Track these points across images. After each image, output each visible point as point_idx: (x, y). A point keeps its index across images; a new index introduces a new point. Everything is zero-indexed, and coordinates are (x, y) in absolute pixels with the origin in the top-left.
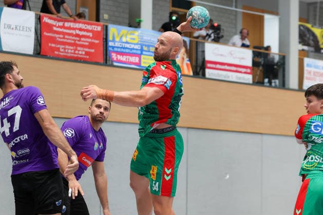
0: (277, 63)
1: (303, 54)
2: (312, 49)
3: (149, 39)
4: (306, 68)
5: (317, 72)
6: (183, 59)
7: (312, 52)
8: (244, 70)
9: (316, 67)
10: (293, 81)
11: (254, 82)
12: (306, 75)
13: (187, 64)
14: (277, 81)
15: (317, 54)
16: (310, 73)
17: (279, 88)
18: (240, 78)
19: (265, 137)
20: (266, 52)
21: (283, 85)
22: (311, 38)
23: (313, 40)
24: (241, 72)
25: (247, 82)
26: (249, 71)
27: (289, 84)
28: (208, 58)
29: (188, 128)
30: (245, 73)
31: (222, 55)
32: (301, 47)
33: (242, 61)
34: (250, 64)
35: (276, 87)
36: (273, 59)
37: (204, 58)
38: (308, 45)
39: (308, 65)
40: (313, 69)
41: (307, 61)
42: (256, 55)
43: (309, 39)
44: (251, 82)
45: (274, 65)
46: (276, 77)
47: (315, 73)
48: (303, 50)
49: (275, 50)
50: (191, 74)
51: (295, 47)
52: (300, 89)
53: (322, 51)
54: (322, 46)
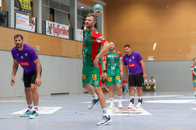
0: (5, 15)
2: (18, 9)
4: (17, 18)
5: (22, 20)
9: (21, 18)
12: (17, 21)
17: (6, 27)
21: (8, 26)
27: (10, 26)
40: (19, 19)
47: (20, 20)
51: (13, 8)
52: (15, 28)
53: (23, 10)
54: (22, 8)
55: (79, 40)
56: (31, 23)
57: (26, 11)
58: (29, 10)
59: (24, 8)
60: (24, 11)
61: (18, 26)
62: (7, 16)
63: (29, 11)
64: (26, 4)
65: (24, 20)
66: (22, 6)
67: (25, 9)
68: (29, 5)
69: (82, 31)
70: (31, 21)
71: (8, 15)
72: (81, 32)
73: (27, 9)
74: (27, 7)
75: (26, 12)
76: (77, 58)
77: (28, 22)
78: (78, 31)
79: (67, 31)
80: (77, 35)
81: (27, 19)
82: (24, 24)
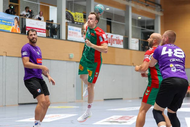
0: (57, 28)
2: (71, 22)
3: (1, 16)
4: (69, 30)
5: (73, 32)
6: (16, 26)
7: (71, 23)
8: (42, 31)
9: (73, 30)
10: (63, 36)
11: (47, 36)
12: (68, 33)
13: (18, 28)
14: (56, 36)
15: (73, 24)
16: (70, 32)
17: (57, 39)
18: (41, 35)
19: (52, 61)
20: (52, 23)
21: (59, 38)
22: (71, 17)
23: (71, 18)
24: (41, 32)
25: (44, 36)
26: (45, 31)
27: (62, 37)
28: (27, 26)
29: (19, 57)
30: (43, 32)
31: (33, 24)
32: (66, 21)
33: (42, 27)
34: (45, 28)
35: (56, 38)
36: (55, 26)
37: (25, 26)
38: (69, 20)
39: (69, 29)
40: (72, 31)
41: (69, 27)
42: (47, 24)
43: (70, 17)
44: (46, 36)
45: (55, 29)
48: (67, 22)
49: (55, 22)
50: (20, 33)
51: (64, 21)
52: (66, 40)
53: (76, 23)
54: (75, 21)
55: (134, 49)
56: (83, 34)
57: (79, 23)
58: (82, 23)
59: (77, 21)
60: (77, 24)
61: (69, 38)
62: (58, 28)
63: (82, 24)
64: (79, 17)
65: (76, 32)
66: (74, 19)
67: (77, 22)
68: (81, 18)
70: (83, 33)
71: (59, 28)
72: (136, 41)
73: (80, 21)
74: (80, 20)
75: (79, 24)
76: (131, 66)
77: (80, 34)
78: (133, 41)
79: (121, 41)
80: (132, 44)
81: (79, 31)
82: (76, 36)
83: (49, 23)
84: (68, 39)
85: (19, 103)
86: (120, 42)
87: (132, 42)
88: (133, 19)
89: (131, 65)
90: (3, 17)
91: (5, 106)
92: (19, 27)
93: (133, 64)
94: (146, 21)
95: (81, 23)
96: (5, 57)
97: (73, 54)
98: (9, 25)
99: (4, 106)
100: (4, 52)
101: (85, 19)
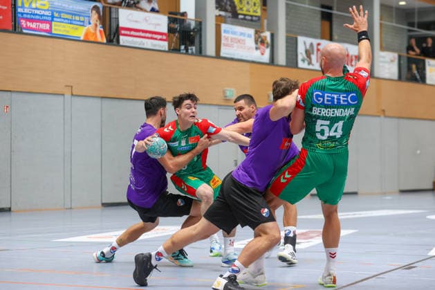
0: (194, 29)
1: (220, 20)
2: (230, 14)
3: (60, 4)
4: (223, 34)
5: (235, 39)
6: (96, 25)
7: (229, 17)
8: (159, 37)
9: (234, 33)
10: (210, 49)
11: (169, 49)
12: (223, 41)
13: (100, 31)
14: (194, 48)
15: (234, 20)
16: (227, 39)
17: (195, 55)
18: (155, 45)
21: (200, 52)
22: (229, 3)
23: (230, 6)
24: (156, 39)
25: (163, 49)
26: (164, 37)
27: (205, 52)
28: (122, 24)
29: (102, 97)
30: (161, 40)
31: (136, 21)
32: (218, 12)
33: (158, 27)
34: (165, 31)
35: (192, 54)
36: (190, 24)
37: (118, 25)
38: (226, 10)
39: (225, 31)
40: (230, 36)
41: (224, 27)
42: (172, 21)
43: (226, 4)
44: (167, 49)
45: (190, 32)
46: (192, 43)
47: (232, 39)
48: (220, 15)
49: (191, 15)
50: (105, 41)
51: (212, 12)
52: (218, 55)
53: (240, 17)
54: (239, 12)
55: (387, 76)
56: (259, 44)
57: (250, 18)
58: (256, 16)
59: (244, 12)
60: (244, 19)
61: (225, 52)
62: (198, 31)
63: (257, 18)
64: (248, 3)
65: (242, 37)
66: (238, 8)
67: (245, 15)
68: (255, 4)
69: (394, 57)
70: (260, 40)
71: (200, 30)
72: (393, 59)
73: (251, 13)
74: (251, 10)
75: (249, 20)
76: (379, 116)
77: (250, 42)
78: (384, 57)
79: (354, 58)
80: (381, 64)
81: (249, 36)
82: (241, 47)
83: (176, 19)
84: (222, 54)
85: (104, 202)
86: (352, 60)
87: (382, 59)
88: (382, 6)
89: (378, 114)
90: (64, 5)
91: (71, 208)
92: (102, 29)
93: (384, 111)
94: (416, 10)
95: (254, 18)
96: (68, 96)
97: (232, 89)
98: (77, 25)
99: (67, 209)
100: (67, 86)
101: (264, 8)
